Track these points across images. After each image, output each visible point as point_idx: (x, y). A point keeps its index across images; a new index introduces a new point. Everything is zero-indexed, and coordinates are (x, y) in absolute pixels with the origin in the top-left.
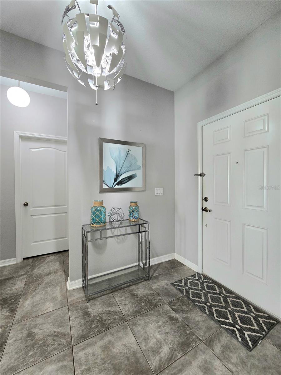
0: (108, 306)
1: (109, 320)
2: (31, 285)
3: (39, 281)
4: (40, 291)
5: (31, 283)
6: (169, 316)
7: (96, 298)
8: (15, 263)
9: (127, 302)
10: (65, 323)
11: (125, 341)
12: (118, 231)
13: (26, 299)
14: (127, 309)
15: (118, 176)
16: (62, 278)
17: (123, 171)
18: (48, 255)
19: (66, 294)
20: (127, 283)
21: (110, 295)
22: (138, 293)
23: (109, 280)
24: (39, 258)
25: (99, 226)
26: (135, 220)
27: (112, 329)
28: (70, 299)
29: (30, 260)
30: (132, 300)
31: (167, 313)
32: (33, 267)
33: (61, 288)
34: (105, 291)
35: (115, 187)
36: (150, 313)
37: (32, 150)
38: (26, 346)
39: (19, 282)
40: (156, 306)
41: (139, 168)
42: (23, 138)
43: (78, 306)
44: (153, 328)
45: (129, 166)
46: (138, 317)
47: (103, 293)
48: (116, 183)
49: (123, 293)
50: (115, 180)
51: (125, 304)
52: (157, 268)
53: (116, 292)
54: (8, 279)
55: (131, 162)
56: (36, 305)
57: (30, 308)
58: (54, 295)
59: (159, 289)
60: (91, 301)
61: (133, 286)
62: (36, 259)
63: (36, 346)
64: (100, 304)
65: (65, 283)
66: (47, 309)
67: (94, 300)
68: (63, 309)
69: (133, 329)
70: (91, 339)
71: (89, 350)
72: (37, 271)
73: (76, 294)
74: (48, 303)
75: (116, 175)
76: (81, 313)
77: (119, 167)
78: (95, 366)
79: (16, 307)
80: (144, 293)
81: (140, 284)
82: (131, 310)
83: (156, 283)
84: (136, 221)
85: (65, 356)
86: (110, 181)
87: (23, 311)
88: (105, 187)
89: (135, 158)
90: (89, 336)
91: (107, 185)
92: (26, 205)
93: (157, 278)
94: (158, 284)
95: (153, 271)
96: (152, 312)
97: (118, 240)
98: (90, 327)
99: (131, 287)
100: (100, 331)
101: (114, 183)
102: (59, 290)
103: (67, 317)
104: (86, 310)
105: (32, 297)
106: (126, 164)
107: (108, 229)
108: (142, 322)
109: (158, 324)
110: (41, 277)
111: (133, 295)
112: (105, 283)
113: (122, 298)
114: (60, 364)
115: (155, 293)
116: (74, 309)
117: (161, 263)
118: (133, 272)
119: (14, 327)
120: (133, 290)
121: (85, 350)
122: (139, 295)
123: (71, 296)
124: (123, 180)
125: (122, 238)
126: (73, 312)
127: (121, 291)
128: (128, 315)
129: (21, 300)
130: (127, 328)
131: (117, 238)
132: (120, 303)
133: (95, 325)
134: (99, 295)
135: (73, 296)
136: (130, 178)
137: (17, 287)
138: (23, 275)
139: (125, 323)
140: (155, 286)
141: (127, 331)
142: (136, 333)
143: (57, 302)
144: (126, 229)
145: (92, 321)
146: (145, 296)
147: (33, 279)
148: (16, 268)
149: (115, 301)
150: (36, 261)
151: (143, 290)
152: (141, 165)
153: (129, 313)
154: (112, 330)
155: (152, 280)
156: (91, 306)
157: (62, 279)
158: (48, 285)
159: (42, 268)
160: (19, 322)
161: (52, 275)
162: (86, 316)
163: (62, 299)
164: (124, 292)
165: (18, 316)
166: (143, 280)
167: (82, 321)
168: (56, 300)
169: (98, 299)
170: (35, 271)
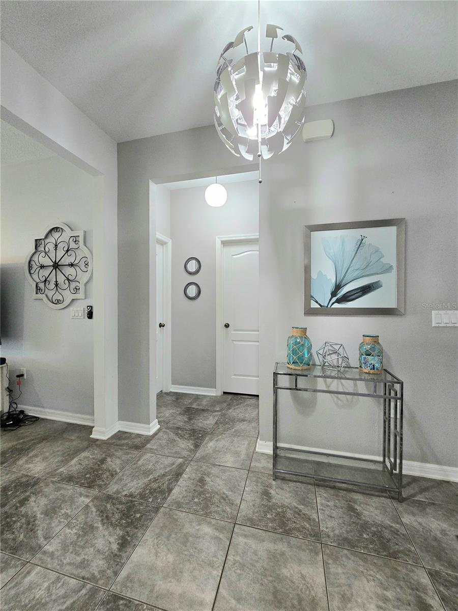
0: (300, 503)
1: (295, 522)
2: (221, 426)
3: (230, 424)
4: (226, 437)
5: (221, 423)
6: (419, 597)
7: (287, 480)
8: (214, 395)
9: (335, 514)
10: (238, 489)
11: (307, 570)
12: (338, 384)
13: (211, 440)
14: (330, 524)
15: (338, 287)
16: (255, 431)
17: (350, 276)
18: (250, 397)
19: (252, 455)
20: (348, 484)
21: (310, 487)
22: (364, 512)
23: (319, 463)
24: (239, 397)
25: (296, 368)
26: (372, 372)
27: (294, 539)
28: (254, 464)
29: (230, 397)
30: (347, 518)
31: (417, 588)
32: (230, 406)
33: (249, 444)
34: (306, 476)
35: (332, 307)
36: (375, 561)
37: (234, 257)
38: (194, 490)
39: (211, 418)
40: (394, 555)
41: (389, 269)
42: (225, 243)
43: (260, 478)
44: (367, 589)
45: (363, 267)
46: (346, 552)
47: (300, 478)
48: (334, 299)
49: (333, 495)
50: (334, 294)
51: (331, 517)
52: (433, 487)
53: (322, 488)
54: (203, 410)
55: (369, 259)
56: (217, 451)
57: (211, 451)
58: (239, 449)
59: (418, 531)
60: (279, 482)
61: (358, 494)
62: (235, 397)
63: (202, 496)
64: (290, 492)
65: (255, 440)
66: (226, 462)
67: (283, 481)
68: (242, 471)
69: (328, 563)
70: (260, 531)
71: (253, 544)
72: (232, 412)
73: (262, 461)
74: (229, 456)
75: (334, 285)
76: (260, 488)
77: (342, 270)
78: (252, 568)
79: (200, 443)
80: (375, 518)
81: (376, 499)
82: (337, 532)
83: (414, 514)
84: (373, 374)
85: (224, 528)
86: (323, 295)
87: (205, 451)
88: (314, 305)
89: (377, 251)
90: (258, 525)
91: (317, 302)
92: (227, 326)
93: (422, 506)
94: (420, 520)
95: (417, 489)
96: (380, 562)
97: (339, 402)
98: (265, 515)
99: (353, 493)
100: (276, 529)
101: (330, 300)
102: (246, 445)
103: (243, 484)
104: (269, 489)
105: (217, 441)
106: (357, 264)
107: (319, 377)
108: (350, 565)
109: (385, 592)
110: (233, 421)
111: (351, 509)
112: (310, 466)
113: (329, 504)
114: (217, 534)
115: (403, 531)
116: (254, 478)
117: (448, 482)
118: (370, 471)
119: (192, 463)
120: (355, 501)
121: (247, 539)
122: (364, 516)
123: (256, 461)
124: (348, 294)
125: (347, 400)
126: (251, 482)
127: (332, 492)
128: (329, 536)
129: (207, 438)
130: (317, 554)
131: (337, 398)
132: (322, 510)
133: (271, 517)
134: (294, 478)
135: (259, 461)
136: (366, 290)
137: (208, 422)
138: (218, 411)
139: (318, 545)
140: (407, 519)
141: (315, 559)
142: (330, 573)
143: (239, 459)
144: (355, 385)
145: (270, 509)
146: (376, 525)
147: (224, 421)
148: (215, 401)
149: (315, 501)
150: (235, 399)
151: (377, 512)
152: (394, 264)
153: (331, 534)
154: (293, 541)
155: (408, 505)
156: (277, 488)
157: (254, 433)
158: (237, 434)
159: (238, 411)
160: (198, 461)
161: (245, 423)
162: (265, 497)
163: (246, 459)
164: (337, 496)
165: (199, 454)
166: (385, 495)
167: (258, 501)
168: (239, 457)
169: (290, 483)
170: (230, 411)
